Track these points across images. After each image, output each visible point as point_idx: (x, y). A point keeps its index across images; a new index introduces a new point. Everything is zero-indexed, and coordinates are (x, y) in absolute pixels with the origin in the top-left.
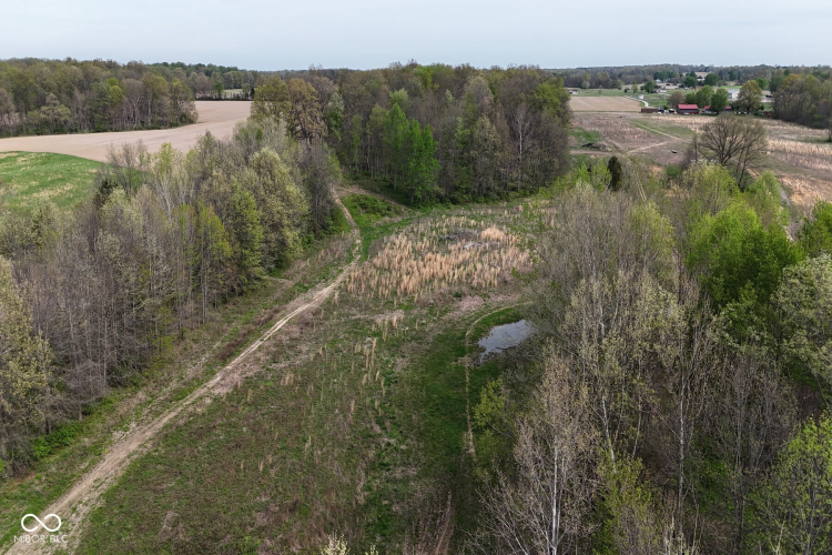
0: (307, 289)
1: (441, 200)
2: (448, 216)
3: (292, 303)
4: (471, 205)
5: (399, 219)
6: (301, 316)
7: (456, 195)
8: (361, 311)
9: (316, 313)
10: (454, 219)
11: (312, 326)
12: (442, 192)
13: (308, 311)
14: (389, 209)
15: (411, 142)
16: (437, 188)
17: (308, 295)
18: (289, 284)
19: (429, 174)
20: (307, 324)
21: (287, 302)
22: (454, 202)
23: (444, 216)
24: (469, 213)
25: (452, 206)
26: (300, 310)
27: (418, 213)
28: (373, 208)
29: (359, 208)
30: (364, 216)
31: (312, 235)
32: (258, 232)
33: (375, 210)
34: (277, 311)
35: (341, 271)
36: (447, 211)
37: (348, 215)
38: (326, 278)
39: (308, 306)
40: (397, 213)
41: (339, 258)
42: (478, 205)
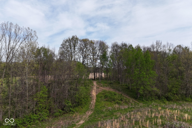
1: (159, 98)
2: (163, 108)
4: (181, 102)
5: (126, 107)
10: (168, 111)
12: (159, 92)
14: (121, 100)
22: (168, 99)
23: (160, 108)
24: (181, 108)
25: (167, 102)
27: (141, 104)
36: (163, 105)
40: (127, 103)
42: (187, 103)
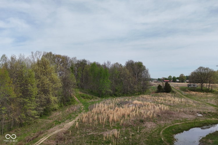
0: (60, 123)
3: (51, 129)
6: (57, 135)
7: (117, 93)
8: (93, 130)
9: (66, 133)
11: (65, 139)
12: (112, 92)
13: (61, 132)
14: (93, 98)
15: (101, 73)
16: (110, 90)
17: (61, 125)
18: (50, 121)
19: (107, 85)
20: (61, 139)
21: (48, 129)
26: (56, 132)
28: (87, 97)
29: (81, 97)
30: (83, 100)
31: (62, 104)
32: (35, 90)
33: (88, 98)
34: (41, 133)
35: (77, 116)
37: (77, 99)
38: (70, 118)
39: (61, 130)
40: (96, 99)
41: (75, 111)
